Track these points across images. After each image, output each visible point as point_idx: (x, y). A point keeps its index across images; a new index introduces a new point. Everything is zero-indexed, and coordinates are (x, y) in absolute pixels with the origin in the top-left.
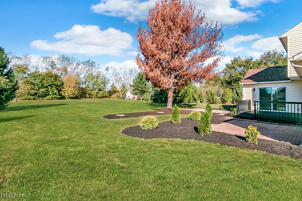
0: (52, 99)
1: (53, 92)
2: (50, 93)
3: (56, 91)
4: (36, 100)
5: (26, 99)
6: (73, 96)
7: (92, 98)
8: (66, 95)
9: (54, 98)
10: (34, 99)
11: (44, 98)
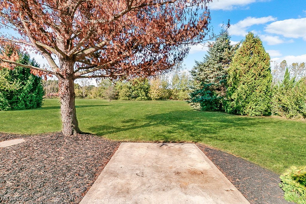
0: (141, 100)
1: (142, 94)
2: (140, 95)
3: (144, 93)
4: (130, 101)
5: (124, 100)
6: (158, 98)
7: (178, 99)
8: (152, 96)
9: (143, 99)
10: (129, 100)
11: (136, 99)
